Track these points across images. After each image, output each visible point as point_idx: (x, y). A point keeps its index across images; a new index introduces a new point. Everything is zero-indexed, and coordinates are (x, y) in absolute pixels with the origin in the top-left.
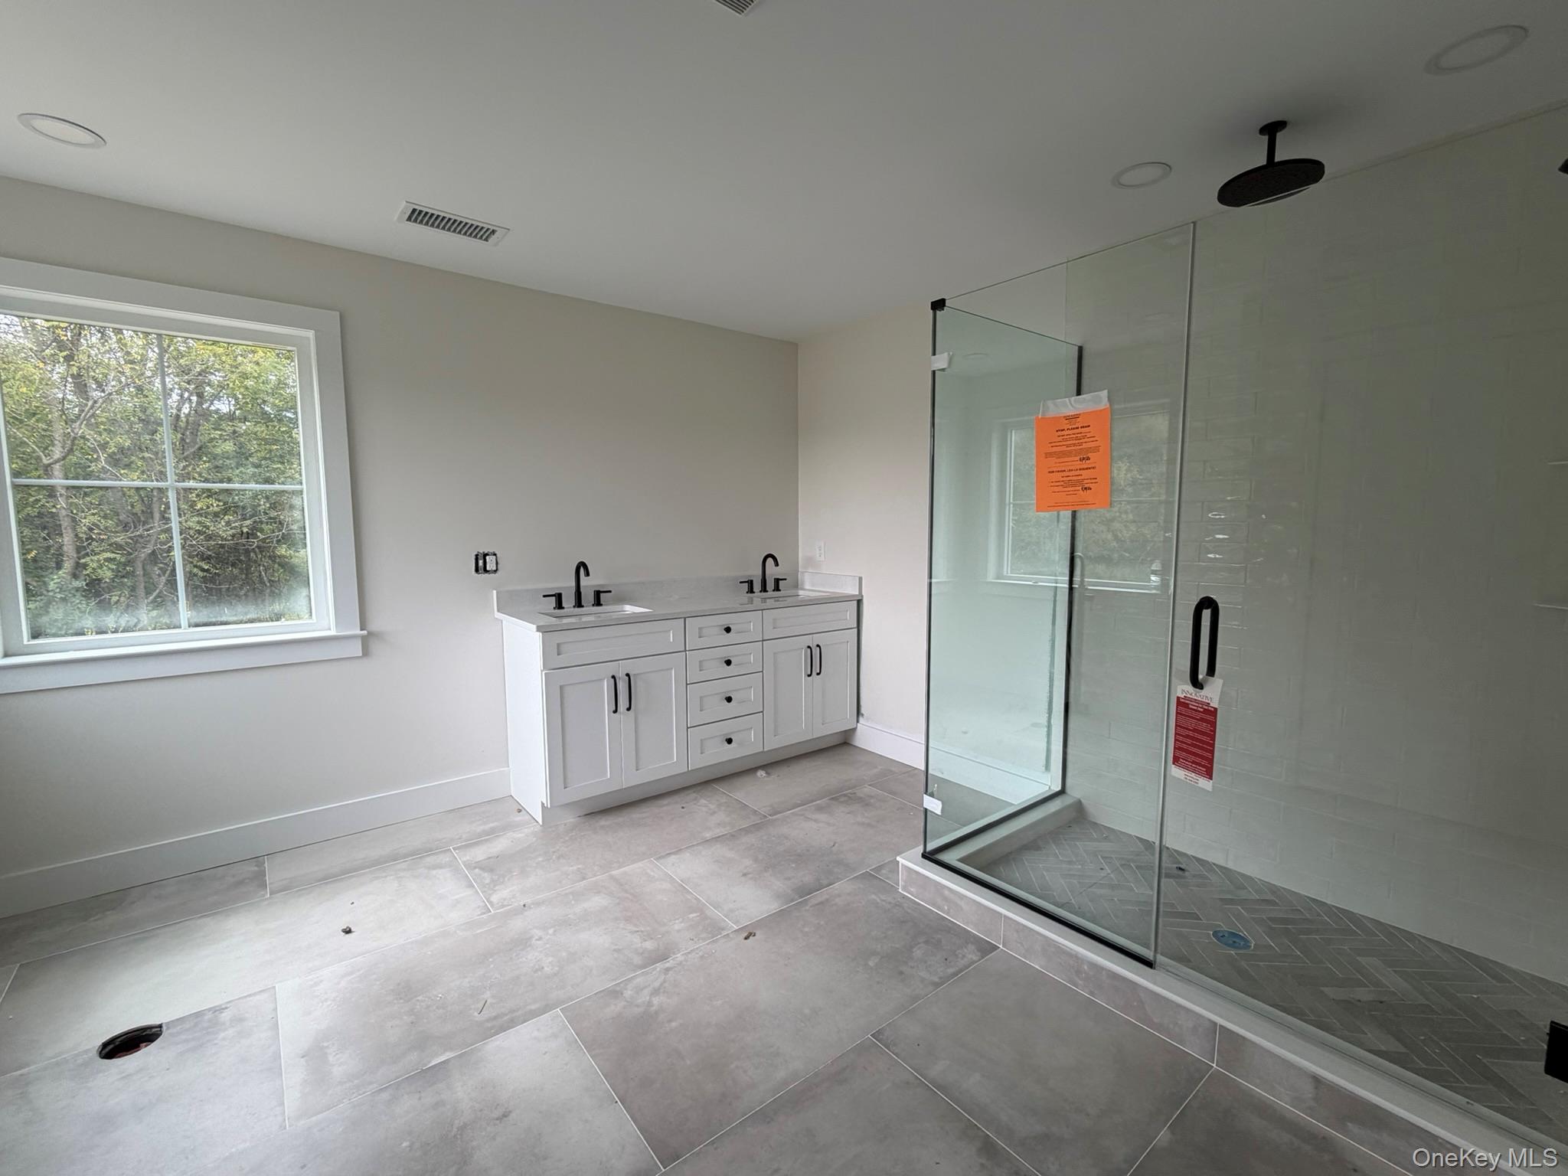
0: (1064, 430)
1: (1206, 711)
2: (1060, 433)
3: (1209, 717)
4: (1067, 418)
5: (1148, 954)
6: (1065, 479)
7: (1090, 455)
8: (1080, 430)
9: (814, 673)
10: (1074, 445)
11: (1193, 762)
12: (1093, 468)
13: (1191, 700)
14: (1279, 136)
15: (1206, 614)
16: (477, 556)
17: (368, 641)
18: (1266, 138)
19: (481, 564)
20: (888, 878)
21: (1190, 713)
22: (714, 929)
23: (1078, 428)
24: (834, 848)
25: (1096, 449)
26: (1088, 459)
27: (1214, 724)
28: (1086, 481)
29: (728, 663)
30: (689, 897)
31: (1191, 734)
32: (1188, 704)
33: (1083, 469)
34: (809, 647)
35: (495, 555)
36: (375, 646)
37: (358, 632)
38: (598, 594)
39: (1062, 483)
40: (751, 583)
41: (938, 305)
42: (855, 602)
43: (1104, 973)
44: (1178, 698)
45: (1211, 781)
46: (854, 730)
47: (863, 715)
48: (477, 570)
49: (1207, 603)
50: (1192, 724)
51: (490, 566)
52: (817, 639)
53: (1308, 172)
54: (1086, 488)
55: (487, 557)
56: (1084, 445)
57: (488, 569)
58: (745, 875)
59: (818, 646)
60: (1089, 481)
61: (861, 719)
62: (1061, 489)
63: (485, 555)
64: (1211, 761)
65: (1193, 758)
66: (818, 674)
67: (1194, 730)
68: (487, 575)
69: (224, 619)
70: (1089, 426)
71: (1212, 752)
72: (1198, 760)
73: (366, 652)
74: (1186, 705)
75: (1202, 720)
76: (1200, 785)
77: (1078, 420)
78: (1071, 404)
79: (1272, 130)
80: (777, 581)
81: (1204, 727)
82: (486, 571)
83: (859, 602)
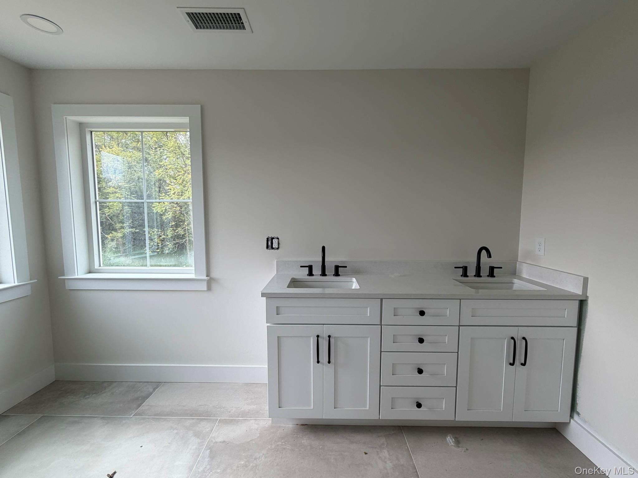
9: (517, 362)
16: (268, 239)
17: (211, 282)
19: (270, 244)
29: (421, 341)
34: (512, 338)
35: (278, 238)
36: (214, 286)
37: (205, 278)
38: (337, 268)
40: (465, 269)
42: (577, 303)
46: (566, 424)
47: (578, 414)
48: (267, 247)
51: (275, 245)
52: (523, 332)
55: (274, 240)
57: (274, 247)
59: (524, 338)
61: (576, 417)
63: (272, 239)
66: (524, 364)
68: (273, 250)
69: (162, 264)
73: (209, 288)
80: (492, 269)
82: (272, 248)
83: (582, 304)
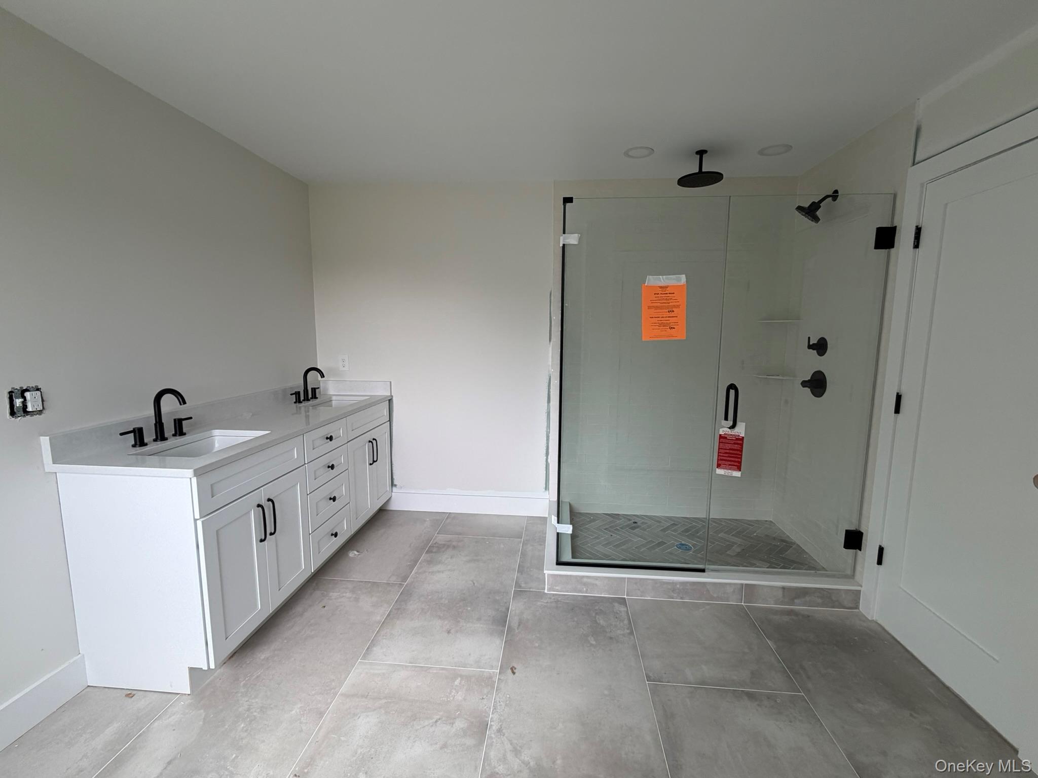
0: (658, 294)
1: (737, 439)
2: (657, 295)
3: (739, 442)
4: (661, 287)
5: (701, 566)
6: (660, 322)
7: (674, 309)
8: (668, 295)
10: (665, 303)
11: (730, 465)
12: (676, 317)
13: (728, 435)
14: (704, 156)
15: (732, 392)
18: (698, 156)
20: (530, 588)
21: (727, 441)
22: (486, 682)
23: (667, 294)
24: (475, 584)
25: (678, 306)
26: (673, 311)
27: (742, 445)
28: (672, 324)
30: (435, 671)
31: (728, 451)
32: (726, 437)
33: (670, 317)
39: (658, 324)
41: (567, 200)
43: (688, 584)
44: (720, 435)
45: (740, 472)
49: (732, 387)
50: (728, 446)
53: (715, 177)
54: (672, 328)
56: (671, 304)
58: (449, 632)
60: (673, 324)
62: (657, 327)
64: (740, 463)
65: (729, 463)
67: (730, 449)
70: (674, 293)
71: (741, 458)
72: (733, 463)
74: (725, 438)
75: (735, 444)
76: (733, 475)
77: (667, 289)
78: (663, 280)
79: (701, 153)
81: (736, 447)
